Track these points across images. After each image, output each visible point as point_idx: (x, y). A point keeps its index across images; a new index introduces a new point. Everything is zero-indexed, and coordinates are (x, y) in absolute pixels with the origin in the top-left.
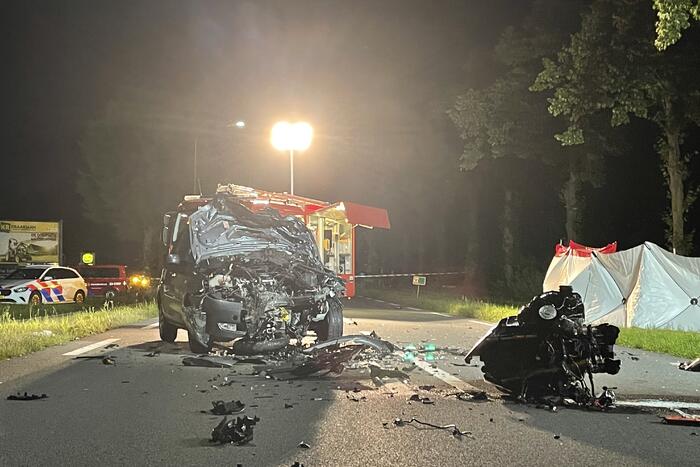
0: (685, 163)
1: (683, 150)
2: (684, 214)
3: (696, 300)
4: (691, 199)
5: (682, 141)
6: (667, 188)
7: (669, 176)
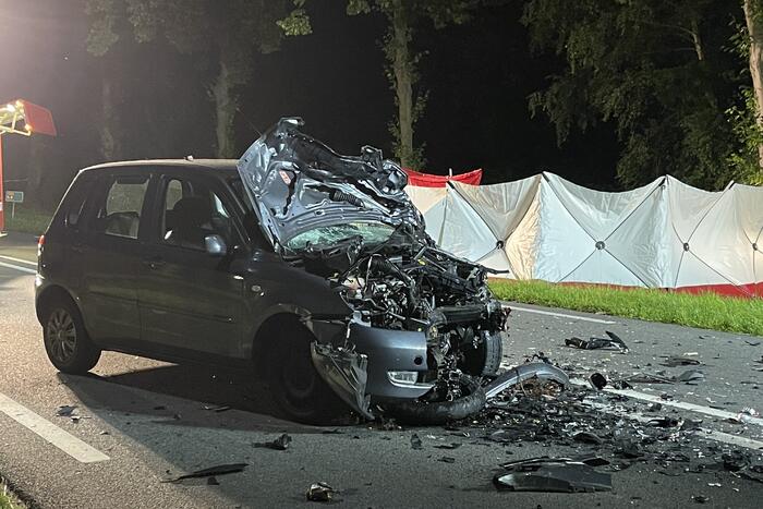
0: (414, 64)
1: (413, 47)
2: (413, 124)
3: (602, 243)
4: (420, 107)
5: (410, 36)
6: (394, 93)
7: (396, 79)
